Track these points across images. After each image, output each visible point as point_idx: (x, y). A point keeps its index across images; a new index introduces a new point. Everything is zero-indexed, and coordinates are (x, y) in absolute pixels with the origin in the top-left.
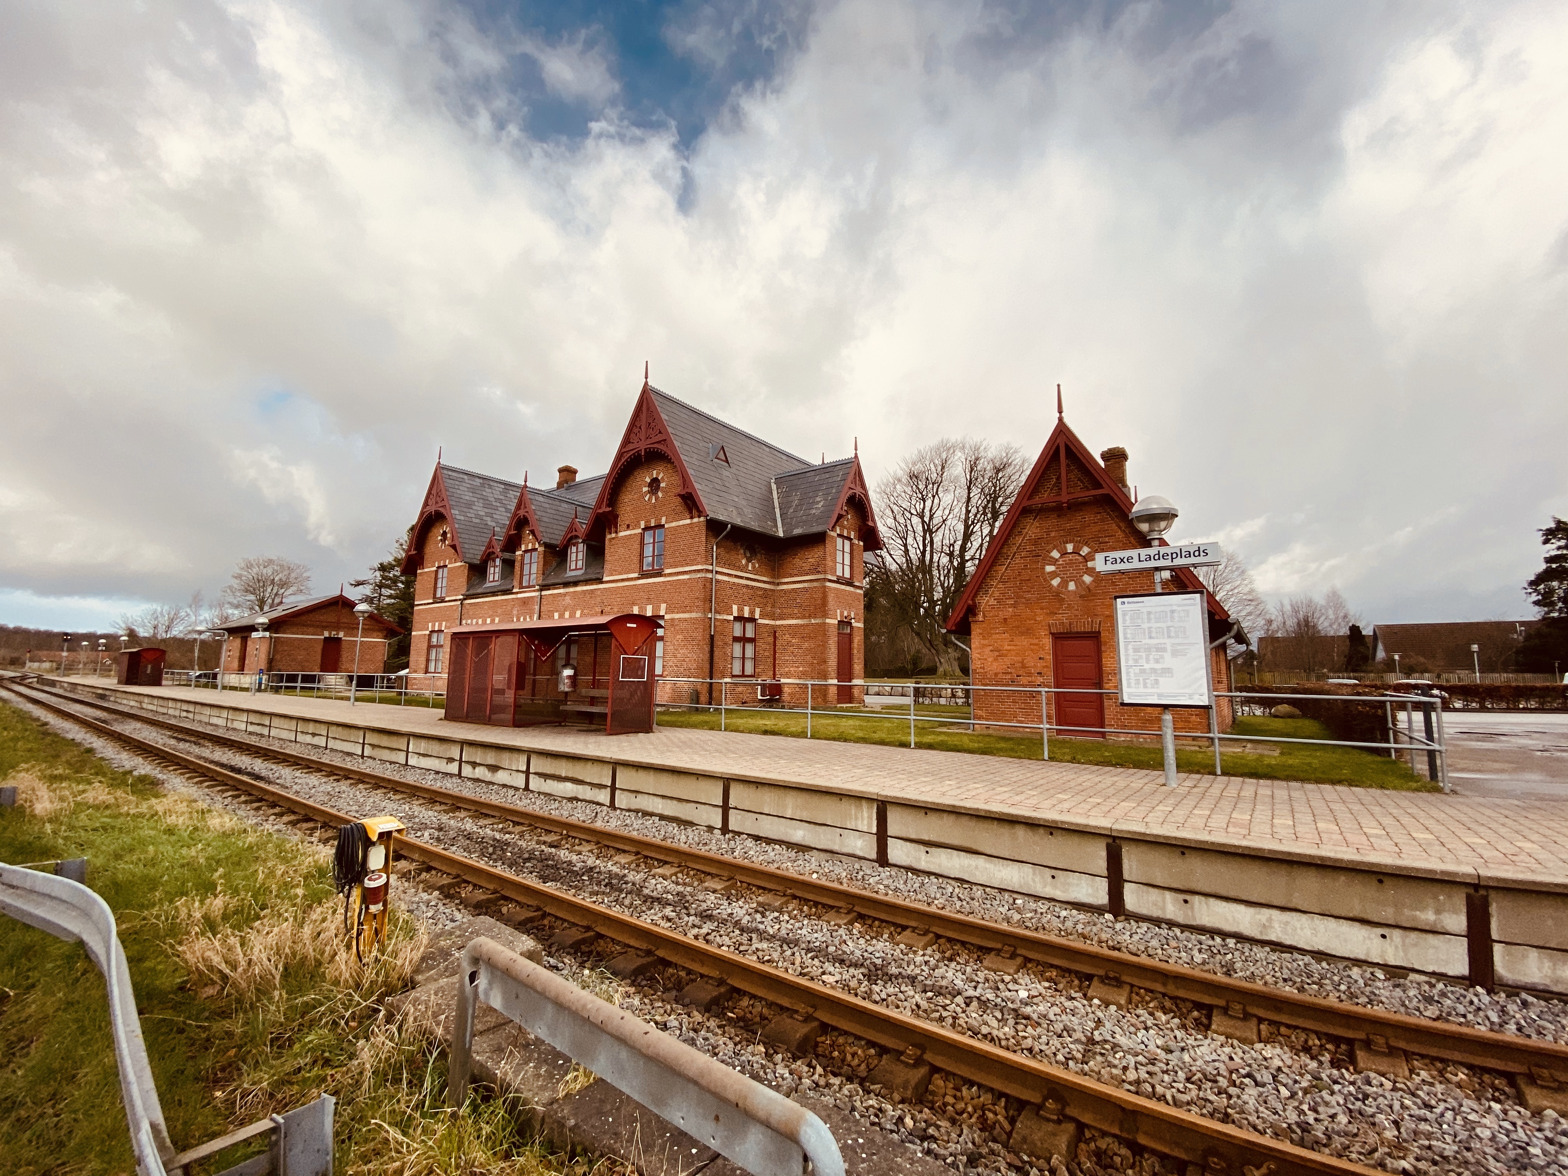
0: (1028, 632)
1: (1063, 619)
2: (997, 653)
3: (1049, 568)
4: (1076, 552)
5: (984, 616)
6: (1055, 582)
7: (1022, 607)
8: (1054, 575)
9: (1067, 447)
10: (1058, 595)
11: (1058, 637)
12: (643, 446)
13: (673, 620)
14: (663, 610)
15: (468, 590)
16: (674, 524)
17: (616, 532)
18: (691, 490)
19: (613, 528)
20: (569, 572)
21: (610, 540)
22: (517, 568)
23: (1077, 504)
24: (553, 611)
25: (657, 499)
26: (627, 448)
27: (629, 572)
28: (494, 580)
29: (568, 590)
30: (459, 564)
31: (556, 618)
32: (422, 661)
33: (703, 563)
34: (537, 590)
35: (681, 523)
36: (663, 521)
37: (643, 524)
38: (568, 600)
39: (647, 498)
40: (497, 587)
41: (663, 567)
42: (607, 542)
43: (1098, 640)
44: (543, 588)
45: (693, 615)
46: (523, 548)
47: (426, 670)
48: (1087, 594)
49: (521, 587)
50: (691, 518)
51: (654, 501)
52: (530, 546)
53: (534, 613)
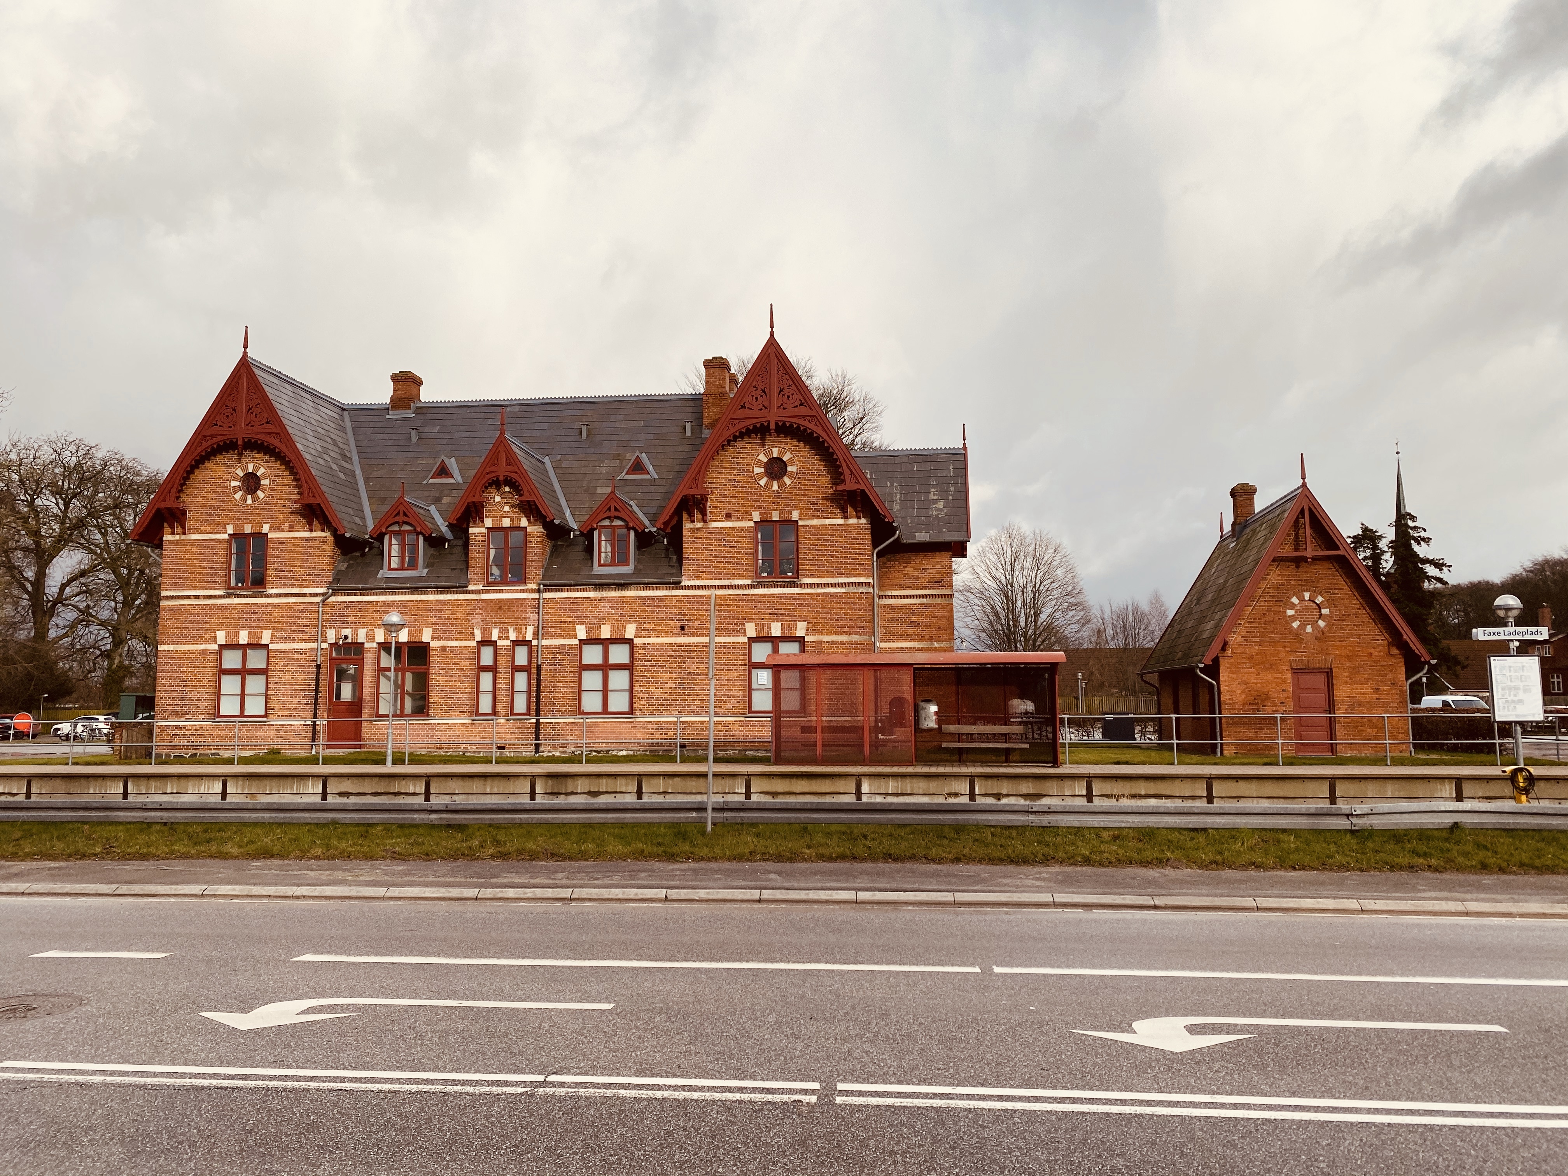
0: (1272, 667)
1: (1302, 656)
2: (1244, 686)
3: (1290, 612)
4: (1312, 600)
5: (1233, 652)
6: (1295, 625)
7: (1267, 645)
8: (1294, 618)
9: (1312, 513)
10: (1297, 636)
11: (1296, 671)
12: (773, 417)
13: (820, 642)
14: (801, 629)
15: (336, 580)
16: (815, 522)
17: (705, 521)
18: (863, 487)
19: (697, 515)
20: (597, 570)
21: (693, 531)
22: (475, 553)
23: (1315, 559)
24: (573, 623)
25: (782, 485)
26: (740, 413)
27: (733, 577)
28: (402, 568)
29: (605, 594)
30: (307, 534)
31: (582, 633)
32: (201, 696)
33: (866, 576)
34: (532, 591)
35: (827, 522)
36: (795, 515)
37: (756, 516)
38: (605, 608)
39: (763, 482)
40: (420, 579)
41: (797, 575)
42: (685, 533)
43: (1329, 675)
44: (549, 587)
45: (855, 638)
46: (488, 523)
47: (216, 713)
48: (1321, 636)
49: (489, 584)
50: (846, 518)
51: (775, 487)
52: (506, 523)
53: (527, 624)
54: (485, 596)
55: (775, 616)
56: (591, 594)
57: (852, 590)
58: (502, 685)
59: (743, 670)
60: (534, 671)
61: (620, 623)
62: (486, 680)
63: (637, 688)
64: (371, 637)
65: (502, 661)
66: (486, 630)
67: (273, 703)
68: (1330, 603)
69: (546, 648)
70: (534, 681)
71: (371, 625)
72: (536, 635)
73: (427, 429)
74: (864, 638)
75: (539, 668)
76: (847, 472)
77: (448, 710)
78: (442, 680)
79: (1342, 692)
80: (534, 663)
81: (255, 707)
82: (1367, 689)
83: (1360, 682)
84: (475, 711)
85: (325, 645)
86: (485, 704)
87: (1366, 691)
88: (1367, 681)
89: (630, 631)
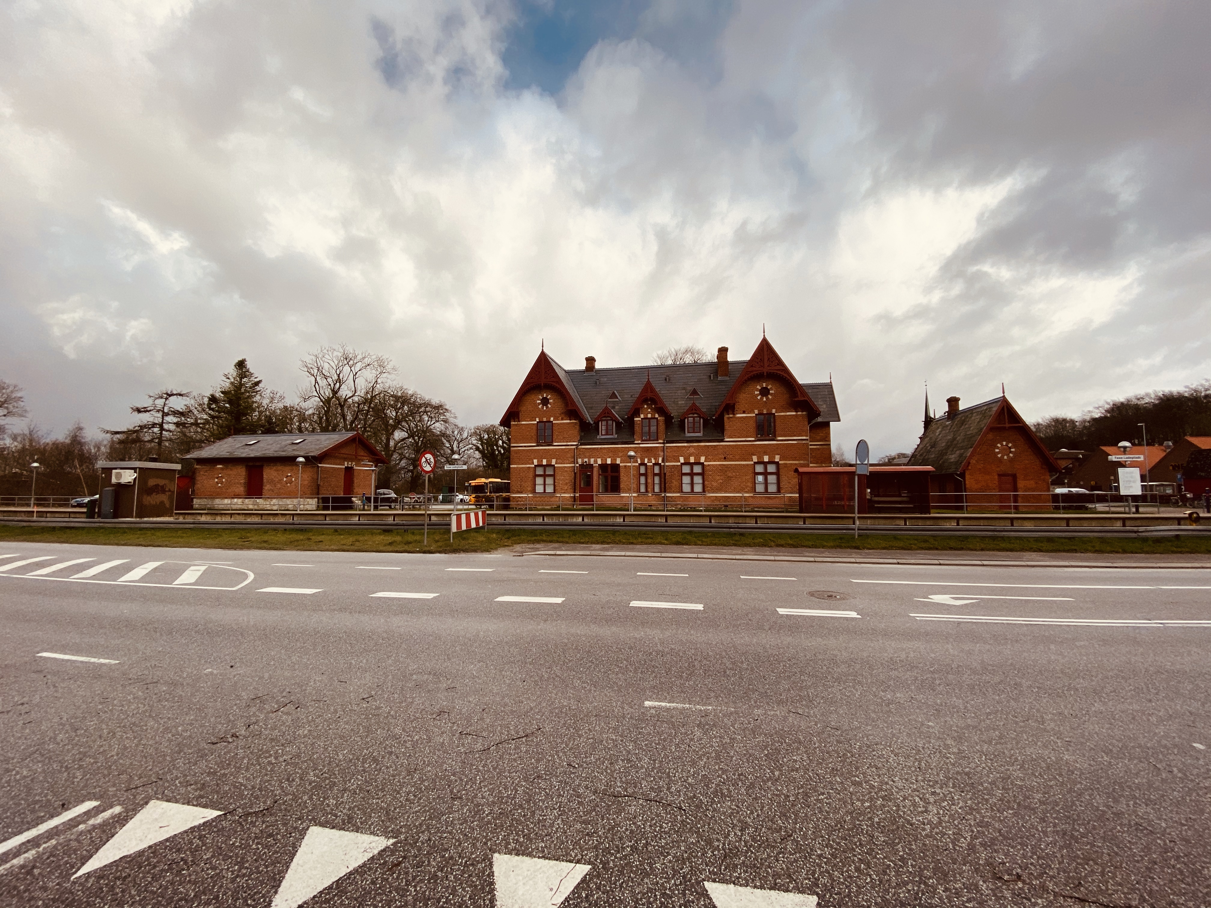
0: (989, 474)
1: (1002, 469)
2: (976, 482)
3: (997, 450)
4: (1007, 445)
5: (971, 468)
6: (1000, 455)
7: (986, 464)
8: (998, 453)
9: (1007, 407)
10: (1001, 460)
11: (999, 475)
12: (765, 370)
13: (786, 464)
14: (777, 459)
15: (581, 439)
16: (782, 414)
17: (734, 414)
18: (806, 399)
19: (730, 412)
20: (687, 435)
21: (729, 418)
22: (637, 428)
23: (1010, 428)
24: (679, 456)
25: (767, 399)
26: (751, 369)
27: (747, 437)
28: (607, 434)
29: (691, 444)
30: (568, 421)
31: (682, 460)
32: (528, 485)
33: (806, 436)
34: (660, 443)
35: (788, 413)
36: (774, 411)
37: (756, 412)
38: (692, 450)
39: (759, 397)
40: (614, 439)
41: (775, 436)
42: (725, 419)
43: (1014, 477)
44: (668, 442)
45: (802, 462)
46: (642, 416)
47: (534, 491)
48: (1011, 460)
49: (643, 440)
50: (796, 412)
51: (765, 399)
52: (649, 416)
53: (659, 457)
54: (641, 445)
55: (766, 453)
56: (686, 444)
57: (800, 442)
58: (649, 481)
59: (752, 475)
60: (662, 475)
61: (698, 457)
62: (643, 480)
63: (706, 483)
64: (596, 462)
65: (649, 471)
66: (642, 460)
67: (557, 488)
68: (1014, 447)
69: (668, 466)
70: (663, 479)
71: (596, 457)
72: (663, 461)
73: (602, 379)
74: (806, 462)
75: (665, 474)
76: (799, 394)
77: (629, 491)
78: (625, 479)
79: (1021, 484)
80: (662, 472)
81: (550, 489)
82: (1032, 482)
83: (1029, 480)
84: (638, 491)
85: (578, 465)
86: (643, 489)
87: (1031, 483)
88: (1032, 479)
89: (702, 459)
